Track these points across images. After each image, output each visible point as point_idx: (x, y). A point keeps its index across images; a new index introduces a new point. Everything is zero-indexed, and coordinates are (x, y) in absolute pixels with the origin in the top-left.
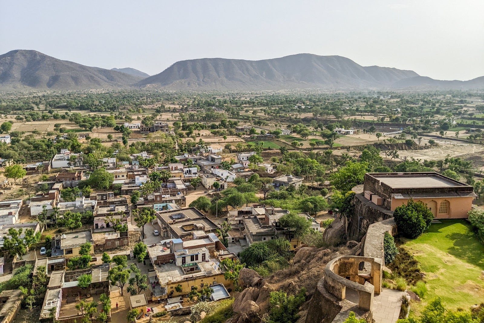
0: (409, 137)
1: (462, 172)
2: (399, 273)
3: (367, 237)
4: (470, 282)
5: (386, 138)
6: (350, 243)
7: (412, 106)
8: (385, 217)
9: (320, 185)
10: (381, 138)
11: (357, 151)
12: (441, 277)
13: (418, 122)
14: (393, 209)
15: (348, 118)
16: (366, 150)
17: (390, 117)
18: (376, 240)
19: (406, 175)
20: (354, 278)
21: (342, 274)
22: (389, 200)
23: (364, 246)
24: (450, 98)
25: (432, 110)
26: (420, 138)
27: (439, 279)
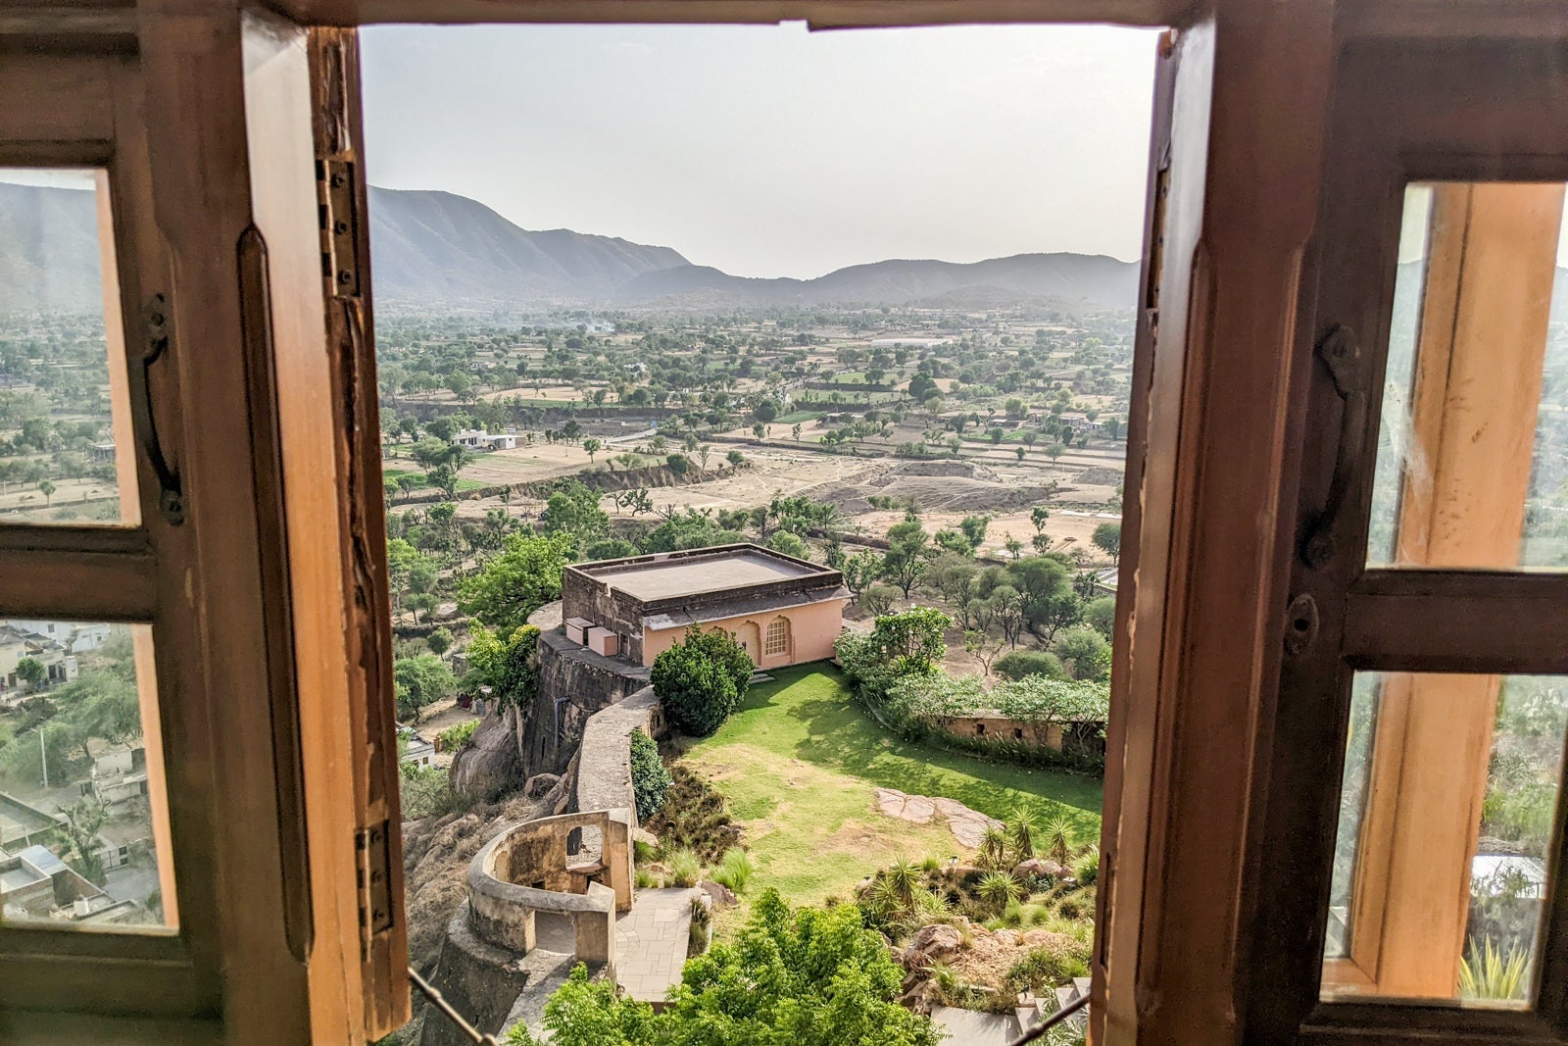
0: (674, 448)
1: (813, 534)
2: (678, 839)
3: (584, 754)
4: (850, 824)
5: (613, 455)
6: (535, 781)
7: (678, 354)
8: (629, 686)
9: (423, 619)
10: (600, 455)
11: (533, 501)
12: (783, 827)
13: (697, 403)
14: (648, 662)
15: (494, 395)
16: (558, 494)
17: (621, 390)
18: (609, 759)
19: (676, 561)
20: (555, 880)
21: (521, 877)
22: (637, 636)
23: (576, 782)
24: (774, 330)
25: (731, 367)
26: (705, 449)
27: (778, 834)
